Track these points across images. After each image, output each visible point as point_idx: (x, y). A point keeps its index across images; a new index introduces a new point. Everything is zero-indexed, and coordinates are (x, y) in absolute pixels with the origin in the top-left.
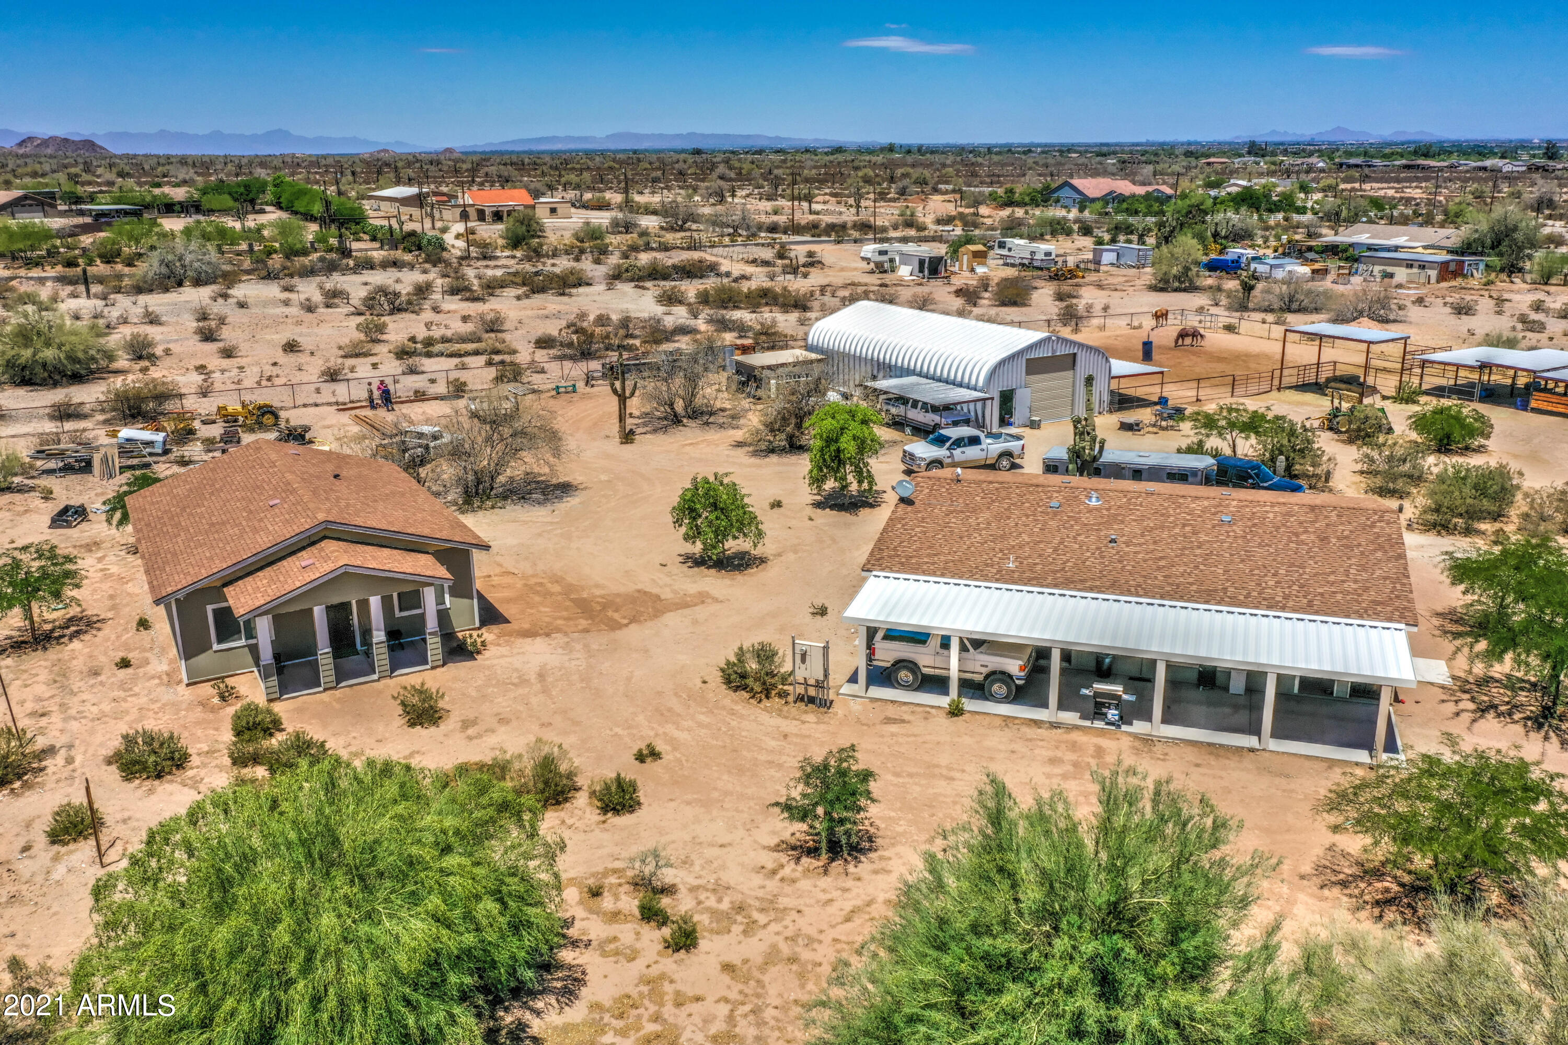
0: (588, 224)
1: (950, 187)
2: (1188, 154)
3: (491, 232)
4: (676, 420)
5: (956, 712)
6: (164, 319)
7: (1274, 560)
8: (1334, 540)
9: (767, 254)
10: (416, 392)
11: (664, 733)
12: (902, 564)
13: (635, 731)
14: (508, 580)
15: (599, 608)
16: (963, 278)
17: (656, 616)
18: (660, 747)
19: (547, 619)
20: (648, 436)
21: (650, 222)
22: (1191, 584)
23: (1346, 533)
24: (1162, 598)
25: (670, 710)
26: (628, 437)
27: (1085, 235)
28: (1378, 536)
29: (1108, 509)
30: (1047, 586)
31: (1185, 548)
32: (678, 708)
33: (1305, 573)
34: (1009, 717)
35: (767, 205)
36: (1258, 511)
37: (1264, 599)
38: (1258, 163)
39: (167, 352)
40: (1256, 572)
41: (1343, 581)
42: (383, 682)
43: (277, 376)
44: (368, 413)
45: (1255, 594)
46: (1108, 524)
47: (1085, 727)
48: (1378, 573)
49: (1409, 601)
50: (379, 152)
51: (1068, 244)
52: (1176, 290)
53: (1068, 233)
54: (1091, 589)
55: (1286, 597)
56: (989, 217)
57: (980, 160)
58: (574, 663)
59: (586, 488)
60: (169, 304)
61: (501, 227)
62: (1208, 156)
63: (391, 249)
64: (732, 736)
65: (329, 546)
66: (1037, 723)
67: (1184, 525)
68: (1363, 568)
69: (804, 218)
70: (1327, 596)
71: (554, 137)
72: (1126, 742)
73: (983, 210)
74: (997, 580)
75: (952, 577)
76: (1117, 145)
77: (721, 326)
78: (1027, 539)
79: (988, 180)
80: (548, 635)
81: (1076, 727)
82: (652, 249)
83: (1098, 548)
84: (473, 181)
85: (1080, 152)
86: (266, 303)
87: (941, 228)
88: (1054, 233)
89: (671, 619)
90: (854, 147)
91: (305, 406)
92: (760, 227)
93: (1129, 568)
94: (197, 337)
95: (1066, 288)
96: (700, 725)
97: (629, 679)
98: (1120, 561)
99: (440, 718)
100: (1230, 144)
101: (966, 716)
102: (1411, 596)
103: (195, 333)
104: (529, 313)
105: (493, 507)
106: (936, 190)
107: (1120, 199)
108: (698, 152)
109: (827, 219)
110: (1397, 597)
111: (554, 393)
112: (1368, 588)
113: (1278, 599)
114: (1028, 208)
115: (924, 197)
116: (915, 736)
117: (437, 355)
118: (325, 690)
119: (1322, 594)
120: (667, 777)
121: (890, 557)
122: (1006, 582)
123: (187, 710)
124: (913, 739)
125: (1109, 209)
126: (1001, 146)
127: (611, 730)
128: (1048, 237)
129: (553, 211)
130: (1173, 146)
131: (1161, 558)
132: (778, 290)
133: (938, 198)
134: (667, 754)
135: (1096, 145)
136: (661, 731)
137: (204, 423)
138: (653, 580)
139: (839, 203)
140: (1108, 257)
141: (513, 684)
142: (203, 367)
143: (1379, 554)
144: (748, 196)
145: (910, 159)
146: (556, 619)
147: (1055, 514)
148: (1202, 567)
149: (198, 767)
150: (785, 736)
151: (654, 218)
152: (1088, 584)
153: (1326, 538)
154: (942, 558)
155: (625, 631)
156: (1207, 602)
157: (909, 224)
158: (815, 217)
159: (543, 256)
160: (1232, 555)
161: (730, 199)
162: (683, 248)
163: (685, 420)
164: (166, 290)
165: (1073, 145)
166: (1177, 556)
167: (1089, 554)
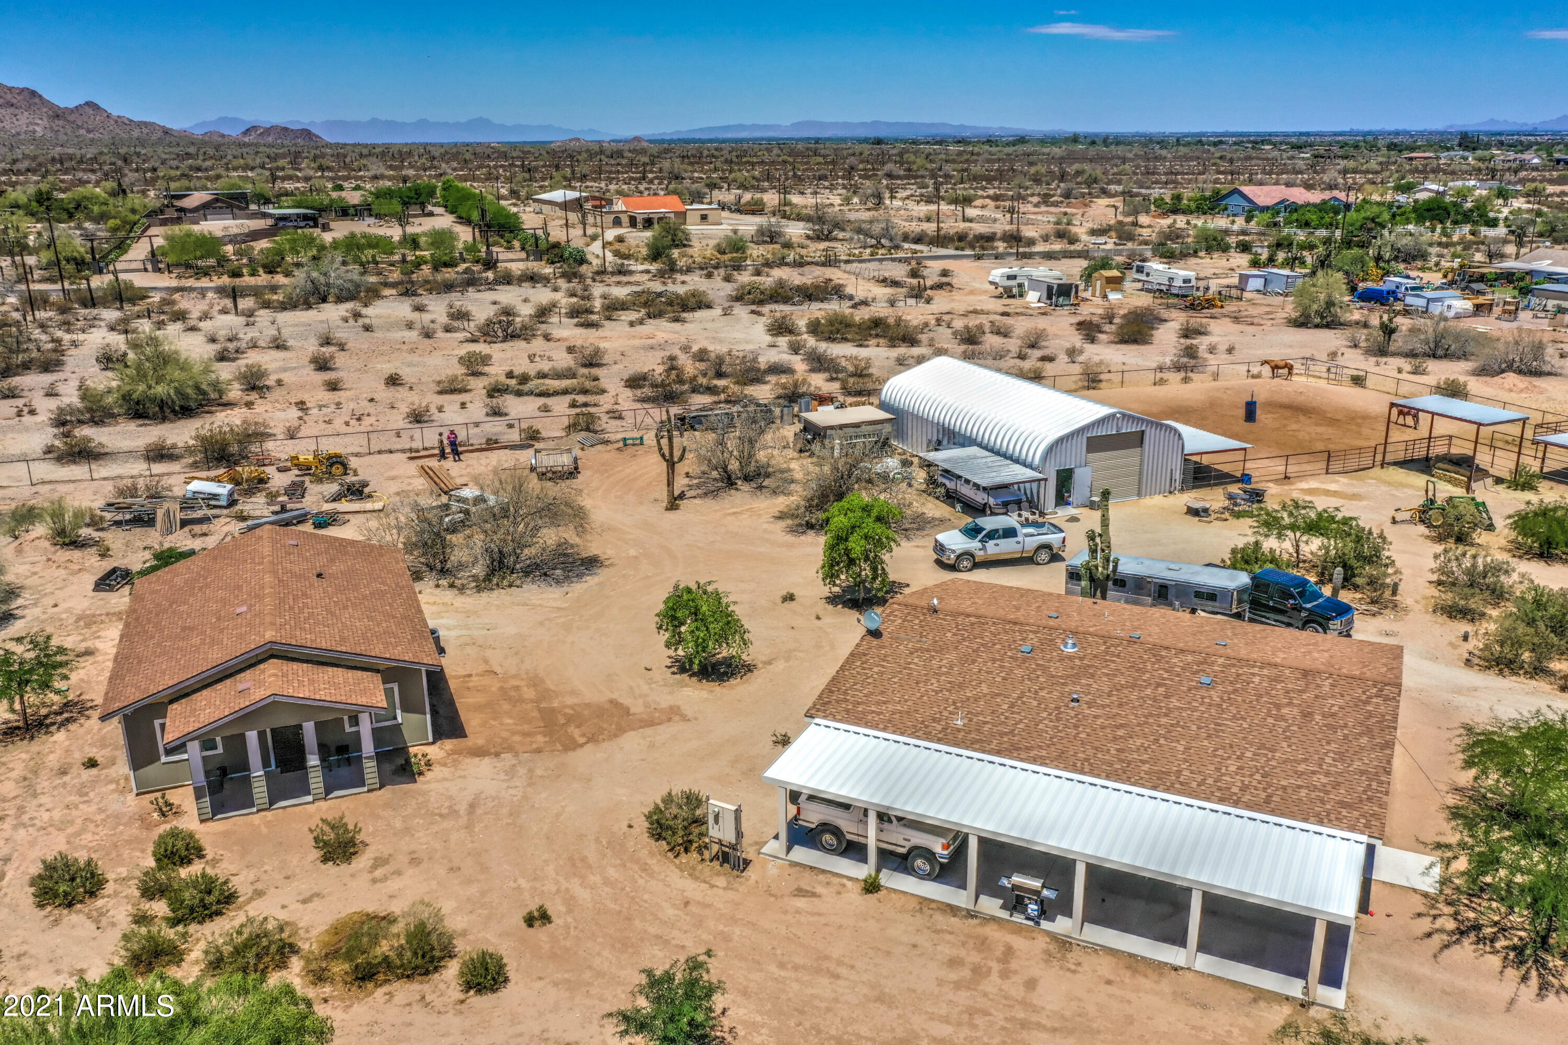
0: (735, 232)
1: (1120, 188)
2: (1392, 147)
3: (640, 239)
4: (729, 481)
5: (871, 887)
6: (290, 343)
7: (1244, 738)
8: (1318, 718)
9: (898, 271)
10: (489, 441)
11: (567, 890)
12: (847, 711)
13: (538, 885)
14: (487, 681)
15: (563, 721)
16: (1092, 308)
17: (616, 736)
18: (555, 908)
19: (505, 734)
20: (697, 501)
21: (795, 230)
22: (1143, 762)
23: (1335, 708)
24: (1108, 777)
25: (584, 859)
26: (674, 503)
27: (1243, 251)
28: (1370, 715)
29: (1081, 659)
30: (989, 752)
31: (1151, 715)
32: (592, 857)
33: (1273, 758)
34: (925, 899)
35: (924, 209)
36: (1245, 673)
37: (1220, 789)
38: (1466, 159)
39: (279, 383)
40: (1220, 752)
41: (1314, 773)
42: (317, 804)
43: (368, 415)
44: (433, 463)
45: (1210, 781)
46: (1075, 678)
47: (1003, 919)
48: (1357, 764)
49: (1380, 806)
50: (570, 140)
51: (1223, 263)
52: (1317, 326)
53: (1225, 249)
54: (1034, 761)
55: (1244, 788)
56: (1149, 226)
57: (1164, 152)
58: (511, 791)
59: (611, 565)
60: (304, 325)
61: (648, 234)
62: (1413, 149)
63: (535, 260)
64: (633, 898)
65: (272, 668)
66: (953, 910)
67: (1159, 685)
68: (1341, 757)
69: (952, 226)
70: (1290, 791)
71: (740, 125)
72: (1042, 942)
73: (1143, 219)
74: (939, 741)
75: (894, 732)
76: (1317, 134)
77: (816, 365)
78: (985, 690)
79: (1164, 178)
80: (497, 755)
81: (993, 919)
82: (787, 264)
83: (1057, 708)
84: (644, 178)
85: (1275, 145)
86: (391, 326)
87: (1094, 239)
88: (1209, 250)
89: (632, 741)
90: (1040, 136)
91: (380, 452)
92: (906, 238)
93: (1083, 736)
94: (312, 366)
95: (1197, 319)
96: (607, 882)
97: (558, 816)
98: (1076, 727)
99: (355, 853)
100: (1442, 133)
101: (883, 893)
102: (1385, 798)
103: (311, 362)
104: (637, 342)
105: (510, 586)
106: (1105, 193)
107: (1293, 208)
108: (879, 142)
109: (979, 228)
110: (1369, 799)
111: (621, 444)
112: (1339, 784)
113: (1235, 790)
114: (1190, 218)
115: (1086, 201)
116: (819, 915)
117: (527, 394)
118: (258, 811)
119: (1284, 788)
120: (546, 947)
121: (837, 702)
122: (947, 743)
123: (125, 825)
124: (816, 918)
125: (1280, 219)
126: (1193, 135)
127: (515, 881)
128: (1202, 254)
129: (704, 218)
130: (1376, 135)
131: (1121, 726)
132: (891, 321)
133: (1103, 201)
134: (559, 917)
135: (1294, 134)
136: (564, 885)
137: (280, 470)
138: (631, 688)
139: (997, 207)
140: (1255, 284)
141: (441, 816)
142: (303, 403)
143: (1364, 740)
144: (907, 198)
145: (1092, 152)
146: (514, 733)
147: (1025, 660)
148: (1162, 741)
149: (109, 896)
150: (687, 903)
151: (801, 224)
152: (1033, 753)
153: (1311, 714)
154: (891, 707)
155: (580, 753)
156: (1154, 788)
157: (1061, 235)
158: (968, 224)
159: (677, 271)
160: (1199, 728)
161: (887, 202)
162: (817, 264)
163: (739, 482)
164: (309, 306)
165: (1270, 135)
166: (1139, 725)
167: (1045, 715)
